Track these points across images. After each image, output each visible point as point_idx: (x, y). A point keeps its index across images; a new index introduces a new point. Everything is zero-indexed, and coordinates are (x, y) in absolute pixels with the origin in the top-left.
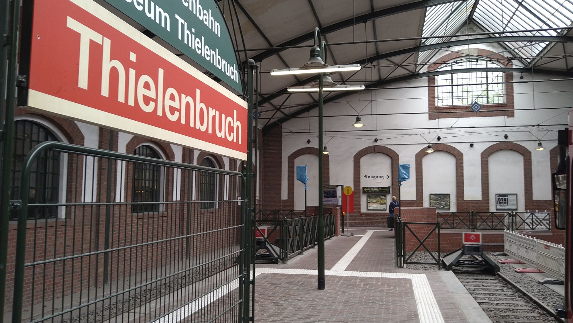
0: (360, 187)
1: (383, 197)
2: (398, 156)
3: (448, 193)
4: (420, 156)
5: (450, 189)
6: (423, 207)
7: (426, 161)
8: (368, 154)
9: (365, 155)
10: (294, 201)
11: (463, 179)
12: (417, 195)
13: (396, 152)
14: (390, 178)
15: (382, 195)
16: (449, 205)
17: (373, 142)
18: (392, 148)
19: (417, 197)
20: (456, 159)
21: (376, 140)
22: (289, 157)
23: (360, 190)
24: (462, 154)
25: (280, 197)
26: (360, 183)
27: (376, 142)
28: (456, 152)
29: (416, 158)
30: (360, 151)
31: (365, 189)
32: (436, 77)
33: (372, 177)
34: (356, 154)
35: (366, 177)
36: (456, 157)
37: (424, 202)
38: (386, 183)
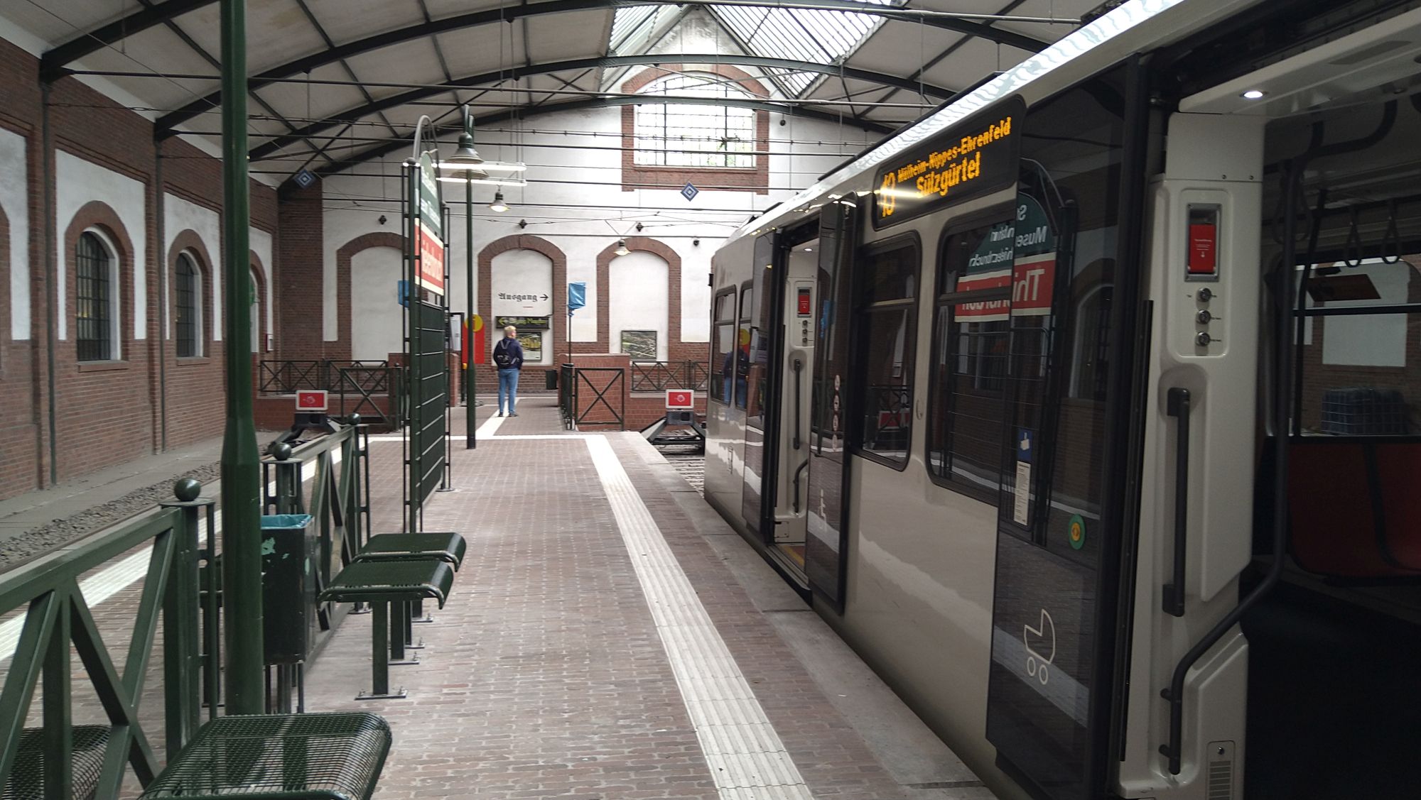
0: (490, 316)
1: (536, 336)
2: (565, 256)
3: (654, 329)
4: (605, 259)
5: (657, 322)
6: (608, 352)
7: (615, 269)
8: (506, 250)
9: (500, 253)
10: (350, 345)
11: (680, 304)
12: (598, 332)
13: (562, 249)
14: (550, 300)
15: (534, 333)
16: (655, 351)
17: (517, 227)
18: (554, 241)
19: (598, 336)
20: (670, 268)
21: (523, 225)
22: (338, 251)
23: (490, 321)
24: (680, 258)
25: (321, 336)
26: (490, 308)
27: (523, 227)
28: (669, 254)
29: (598, 262)
30: (491, 244)
31: (501, 321)
32: (636, 107)
33: (514, 297)
34: (484, 250)
35: (502, 296)
36: (668, 263)
37: (610, 345)
38: (542, 309)
